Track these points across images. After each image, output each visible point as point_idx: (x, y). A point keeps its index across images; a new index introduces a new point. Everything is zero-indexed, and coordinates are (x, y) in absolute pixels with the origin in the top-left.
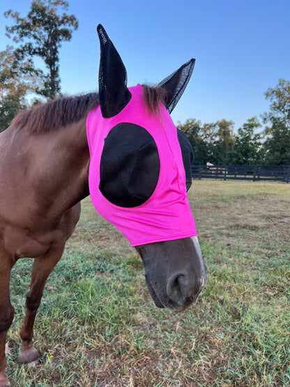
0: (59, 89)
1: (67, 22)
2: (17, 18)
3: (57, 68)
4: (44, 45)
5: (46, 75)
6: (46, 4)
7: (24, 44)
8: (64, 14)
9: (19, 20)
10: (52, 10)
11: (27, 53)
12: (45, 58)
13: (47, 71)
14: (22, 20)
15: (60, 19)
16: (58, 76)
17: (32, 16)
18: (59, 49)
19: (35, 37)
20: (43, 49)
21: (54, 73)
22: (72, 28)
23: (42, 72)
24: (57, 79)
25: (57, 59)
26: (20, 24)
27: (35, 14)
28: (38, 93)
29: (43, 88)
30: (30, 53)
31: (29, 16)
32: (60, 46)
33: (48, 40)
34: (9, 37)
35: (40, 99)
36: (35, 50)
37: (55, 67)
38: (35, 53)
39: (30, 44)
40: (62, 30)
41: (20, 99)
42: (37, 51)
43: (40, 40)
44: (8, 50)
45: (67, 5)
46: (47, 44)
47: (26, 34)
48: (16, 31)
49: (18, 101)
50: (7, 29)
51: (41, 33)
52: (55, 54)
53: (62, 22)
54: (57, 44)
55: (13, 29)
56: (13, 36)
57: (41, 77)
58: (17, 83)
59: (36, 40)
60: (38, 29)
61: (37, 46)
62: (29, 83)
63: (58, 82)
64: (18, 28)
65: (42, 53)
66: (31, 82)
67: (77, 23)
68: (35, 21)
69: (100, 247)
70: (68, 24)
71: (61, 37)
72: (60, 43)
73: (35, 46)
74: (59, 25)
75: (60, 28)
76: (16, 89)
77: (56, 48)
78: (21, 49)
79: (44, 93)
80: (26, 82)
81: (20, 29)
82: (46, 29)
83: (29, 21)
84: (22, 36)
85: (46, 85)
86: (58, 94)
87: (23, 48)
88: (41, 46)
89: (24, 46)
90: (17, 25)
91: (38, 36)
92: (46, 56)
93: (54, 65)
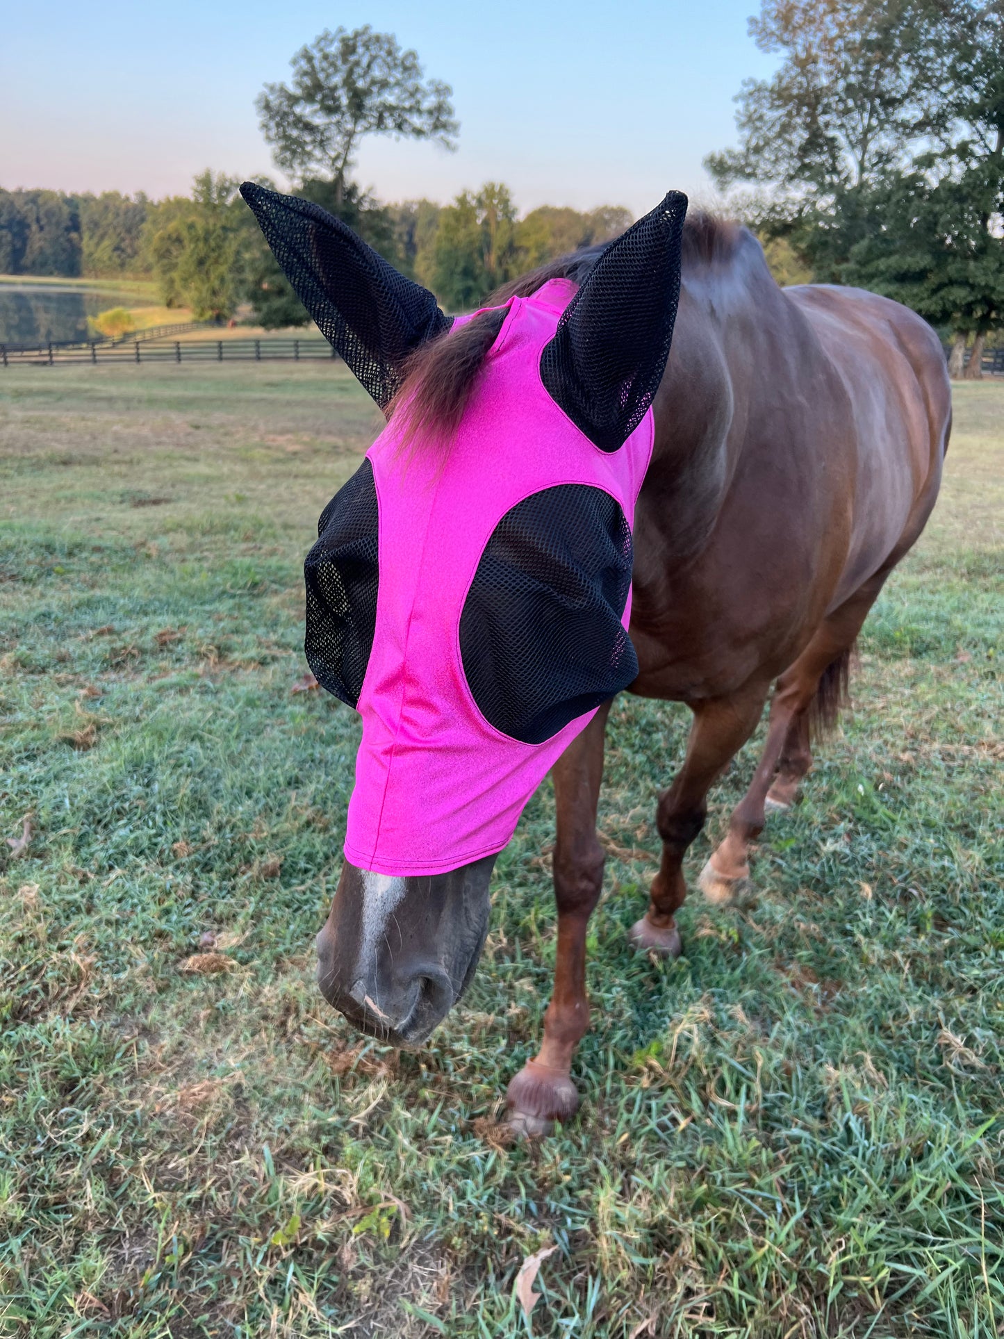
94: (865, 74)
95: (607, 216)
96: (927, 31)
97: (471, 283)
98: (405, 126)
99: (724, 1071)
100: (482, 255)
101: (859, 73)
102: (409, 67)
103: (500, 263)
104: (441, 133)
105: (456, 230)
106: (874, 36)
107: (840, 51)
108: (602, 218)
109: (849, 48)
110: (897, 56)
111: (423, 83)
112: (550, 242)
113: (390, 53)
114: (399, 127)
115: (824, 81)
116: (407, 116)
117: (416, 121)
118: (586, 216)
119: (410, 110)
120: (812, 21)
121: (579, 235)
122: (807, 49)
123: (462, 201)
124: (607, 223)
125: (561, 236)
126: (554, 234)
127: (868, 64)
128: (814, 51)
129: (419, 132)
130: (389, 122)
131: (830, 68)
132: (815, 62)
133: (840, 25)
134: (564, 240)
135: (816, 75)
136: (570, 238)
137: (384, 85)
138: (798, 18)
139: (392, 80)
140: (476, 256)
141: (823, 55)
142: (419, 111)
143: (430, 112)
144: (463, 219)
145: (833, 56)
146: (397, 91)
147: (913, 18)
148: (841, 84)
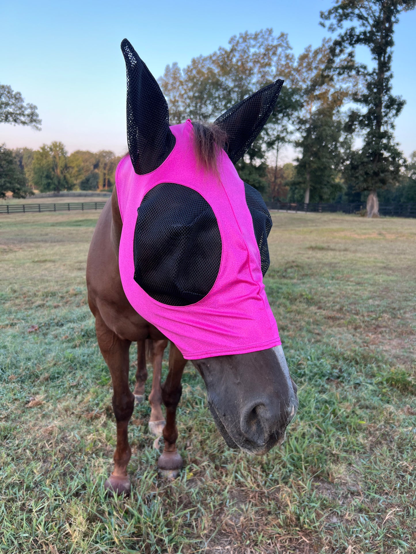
0: (388, 89)
3: (390, 57)
4: (373, 26)
5: (371, 71)
7: (343, 32)
11: (346, 44)
12: (372, 45)
13: (372, 65)
16: (389, 69)
18: (395, 27)
19: (360, 17)
20: (371, 32)
21: (384, 66)
23: (365, 68)
24: (387, 74)
25: (391, 43)
26: (339, 3)
28: (356, 100)
29: (366, 92)
30: (351, 44)
32: (397, 21)
33: (379, 17)
34: (323, 25)
35: (357, 109)
36: (358, 36)
37: (387, 55)
38: (358, 41)
39: (353, 29)
41: (334, 112)
42: (362, 37)
43: (366, 19)
44: (323, 45)
46: (378, 24)
47: (347, 16)
48: (333, 16)
49: (331, 115)
50: (322, 15)
51: (370, 8)
52: (387, 36)
54: (393, 19)
55: (330, 13)
56: (327, 23)
57: (365, 75)
58: (332, 91)
59: (361, 21)
60: (366, 3)
61: (362, 29)
62: (348, 88)
63: (388, 80)
64: (336, 9)
65: (366, 39)
66: (351, 85)
69: (366, 343)
71: (399, 8)
72: (398, 16)
73: (359, 30)
76: (330, 99)
77: (391, 26)
78: (339, 39)
79: (365, 100)
80: (344, 86)
81: (340, 11)
84: (340, 21)
85: (369, 86)
86: (386, 98)
87: (342, 38)
88: (369, 29)
89: (343, 34)
90: (336, 5)
91: (365, 14)
92: (373, 41)
93: (385, 53)
94: (196, 107)
95: (104, 154)
96: (215, 94)
97: (50, 181)
98: (18, 121)
100: (54, 170)
101: (193, 106)
102: (18, 98)
103: (62, 173)
104: (34, 123)
105: (41, 160)
106: (197, 94)
107: (186, 99)
108: (102, 155)
109: (189, 98)
110: (206, 102)
111: (25, 104)
112: (82, 164)
113: (9, 92)
114: (15, 121)
115: (182, 109)
116: (19, 117)
117: (23, 118)
118: (96, 154)
119: (20, 114)
120: (175, 88)
121: (94, 161)
122: (175, 97)
123: (43, 149)
124: (104, 157)
125: (86, 162)
126: (83, 162)
127: (196, 104)
128: (177, 99)
129: (24, 123)
130: (11, 119)
131: (183, 104)
132: (178, 102)
133: (185, 90)
134: (88, 163)
135: (178, 106)
136: (90, 163)
137: (7, 104)
138: (170, 87)
139: (11, 103)
140: (51, 170)
141: (180, 100)
142: (24, 115)
143: (28, 116)
144: (44, 156)
145: (183, 100)
146: (13, 107)
147: (210, 89)
148: (188, 110)
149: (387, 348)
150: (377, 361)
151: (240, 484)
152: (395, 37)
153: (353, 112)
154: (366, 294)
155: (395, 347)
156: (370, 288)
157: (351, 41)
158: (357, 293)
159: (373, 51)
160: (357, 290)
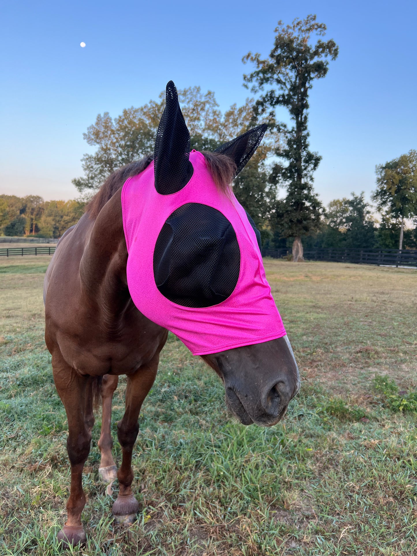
0: (306, 146)
1: (323, 52)
2: (258, 61)
3: (306, 118)
4: (290, 90)
5: (290, 129)
6: (296, 34)
7: (264, 94)
8: (319, 42)
9: (259, 62)
10: (304, 40)
11: (267, 104)
12: (290, 106)
13: (291, 124)
14: (264, 62)
15: (313, 49)
16: (305, 129)
17: (276, 54)
18: (309, 92)
19: (279, 81)
20: (288, 95)
21: (301, 125)
22: (329, 57)
23: (285, 126)
24: (304, 133)
25: (306, 106)
26: (260, 68)
27: (279, 52)
28: (279, 155)
29: (287, 148)
30: (271, 104)
31: (272, 56)
32: (311, 87)
33: (295, 82)
34: (246, 87)
35: (280, 163)
36: (278, 98)
37: (303, 116)
38: (278, 102)
39: (272, 92)
40: (315, 63)
41: (259, 164)
42: (281, 99)
43: (285, 84)
44: (247, 104)
45: (324, 28)
46: (294, 88)
47: (267, 80)
48: (254, 79)
49: (256, 168)
50: (245, 78)
51: (287, 74)
52: (303, 99)
53: (316, 53)
54: (307, 85)
55: (252, 76)
56: (250, 85)
57: (285, 132)
59: (279, 85)
60: (283, 70)
61: (281, 92)
62: (270, 143)
63: (305, 137)
64: (258, 73)
65: (285, 101)
66: (273, 140)
67: (336, 50)
68: (279, 60)
69: (304, 377)
70: (323, 55)
71: (312, 75)
72: (311, 82)
73: (278, 93)
74: (312, 58)
75: (311, 62)
77: (306, 91)
78: (261, 100)
79: (286, 155)
80: (268, 142)
81: (261, 75)
82: (294, 67)
83: (272, 61)
84: (261, 84)
85: (289, 143)
86: (305, 153)
87: (264, 99)
88: (286, 92)
89: (264, 96)
90: (257, 70)
91: (283, 79)
92: (292, 103)
93: (302, 115)
94: (128, 155)
95: (32, 199)
96: (147, 143)
99: (147, 442)
101: (125, 155)
106: (128, 143)
107: (117, 147)
108: (30, 200)
109: (120, 146)
110: (138, 151)
112: (8, 209)
115: (114, 156)
118: (22, 199)
120: (107, 136)
121: (21, 207)
122: (106, 145)
124: (32, 202)
125: (12, 206)
126: (9, 206)
127: (128, 152)
128: (109, 146)
131: (115, 152)
132: (109, 150)
133: (116, 138)
134: (14, 208)
135: (110, 154)
136: (16, 207)
138: (101, 135)
141: (112, 148)
145: (115, 148)
147: (141, 139)
148: (120, 158)
149: (324, 380)
150: (316, 392)
151: (199, 521)
152: (310, 100)
153: (276, 165)
154: (300, 331)
155: (330, 379)
156: (303, 326)
157: (272, 102)
158: (292, 330)
159: (292, 111)
160: (291, 328)
